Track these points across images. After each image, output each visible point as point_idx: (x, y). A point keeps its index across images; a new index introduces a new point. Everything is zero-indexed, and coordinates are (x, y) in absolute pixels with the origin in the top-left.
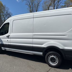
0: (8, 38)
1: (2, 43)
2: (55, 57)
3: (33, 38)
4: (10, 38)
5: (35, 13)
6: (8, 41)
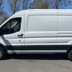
5: (59, 11)
6: (20, 41)
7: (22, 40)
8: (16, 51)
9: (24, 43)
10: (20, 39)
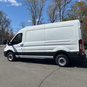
0: (22, 46)
1: (16, 51)
2: (63, 59)
3: (45, 45)
4: (24, 46)
7: (23, 48)
8: (20, 56)
9: (24, 50)
10: (22, 48)
